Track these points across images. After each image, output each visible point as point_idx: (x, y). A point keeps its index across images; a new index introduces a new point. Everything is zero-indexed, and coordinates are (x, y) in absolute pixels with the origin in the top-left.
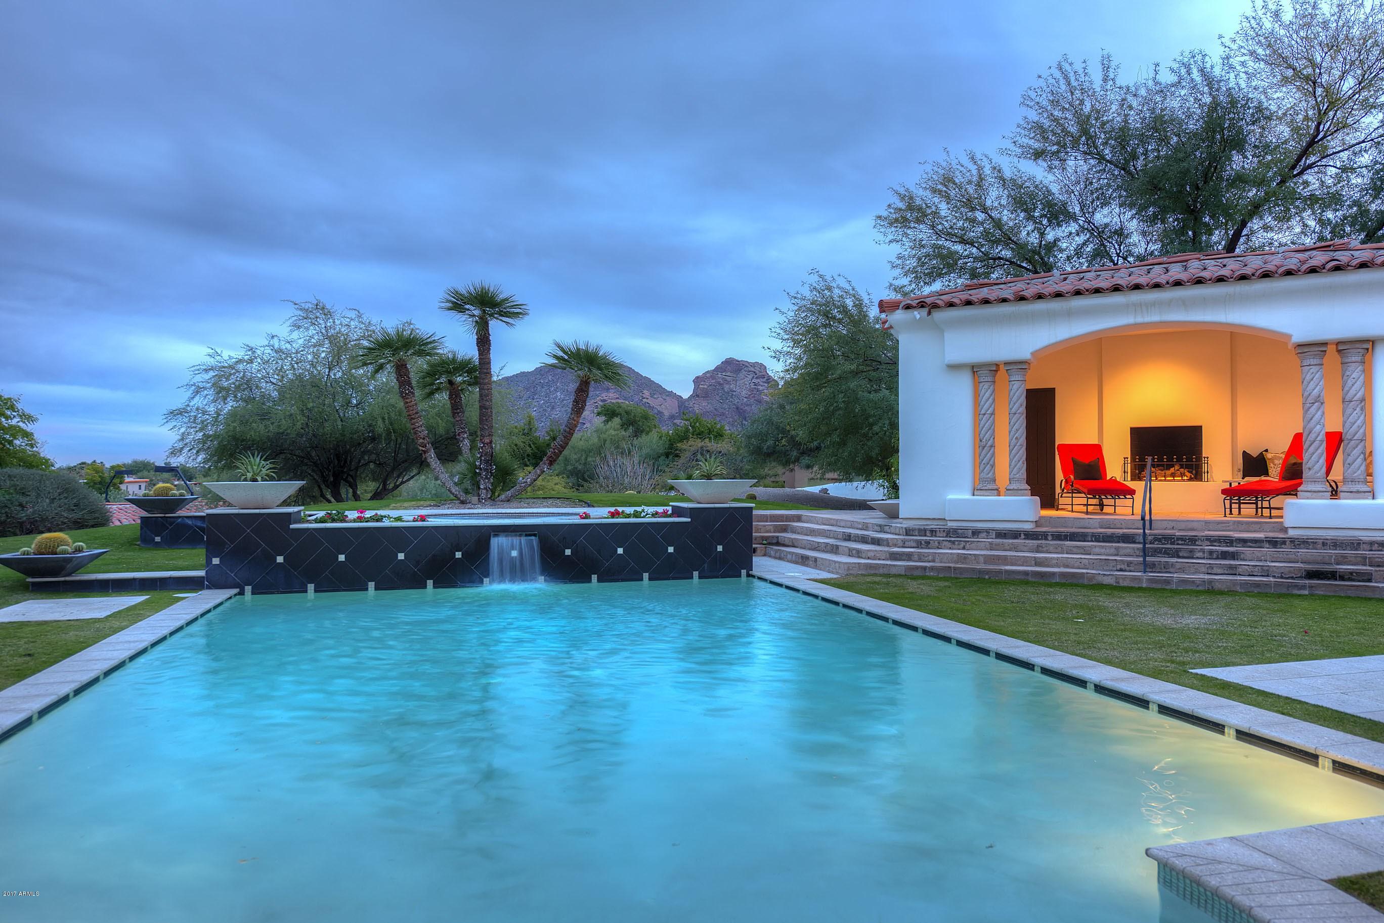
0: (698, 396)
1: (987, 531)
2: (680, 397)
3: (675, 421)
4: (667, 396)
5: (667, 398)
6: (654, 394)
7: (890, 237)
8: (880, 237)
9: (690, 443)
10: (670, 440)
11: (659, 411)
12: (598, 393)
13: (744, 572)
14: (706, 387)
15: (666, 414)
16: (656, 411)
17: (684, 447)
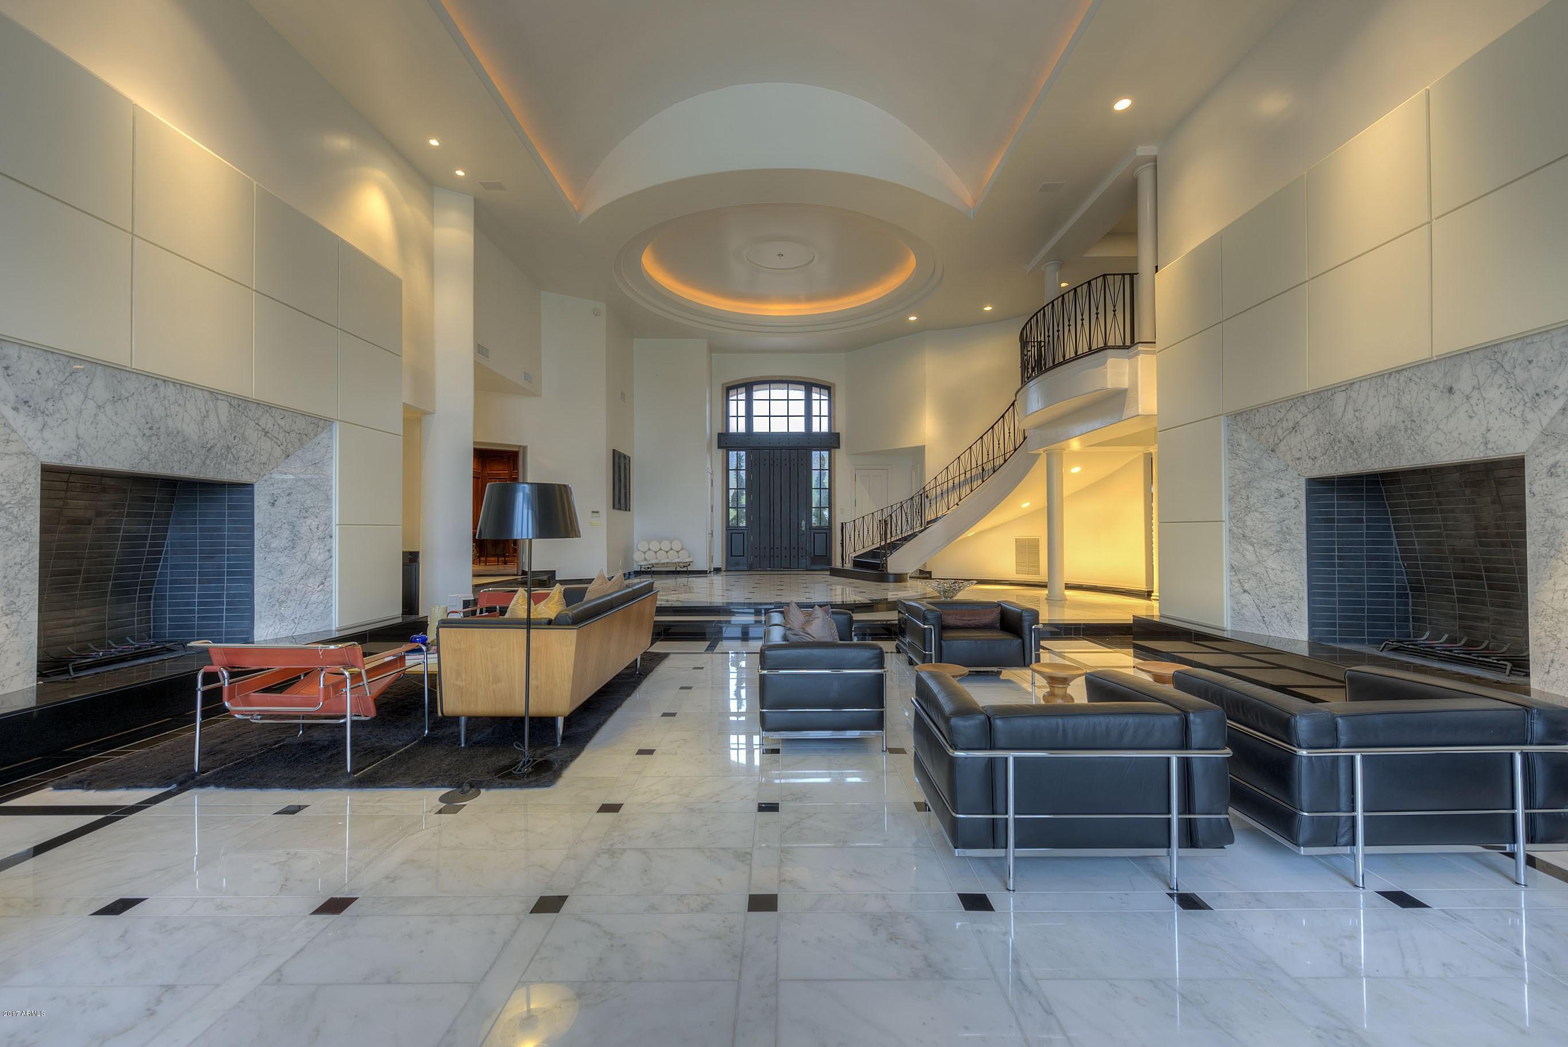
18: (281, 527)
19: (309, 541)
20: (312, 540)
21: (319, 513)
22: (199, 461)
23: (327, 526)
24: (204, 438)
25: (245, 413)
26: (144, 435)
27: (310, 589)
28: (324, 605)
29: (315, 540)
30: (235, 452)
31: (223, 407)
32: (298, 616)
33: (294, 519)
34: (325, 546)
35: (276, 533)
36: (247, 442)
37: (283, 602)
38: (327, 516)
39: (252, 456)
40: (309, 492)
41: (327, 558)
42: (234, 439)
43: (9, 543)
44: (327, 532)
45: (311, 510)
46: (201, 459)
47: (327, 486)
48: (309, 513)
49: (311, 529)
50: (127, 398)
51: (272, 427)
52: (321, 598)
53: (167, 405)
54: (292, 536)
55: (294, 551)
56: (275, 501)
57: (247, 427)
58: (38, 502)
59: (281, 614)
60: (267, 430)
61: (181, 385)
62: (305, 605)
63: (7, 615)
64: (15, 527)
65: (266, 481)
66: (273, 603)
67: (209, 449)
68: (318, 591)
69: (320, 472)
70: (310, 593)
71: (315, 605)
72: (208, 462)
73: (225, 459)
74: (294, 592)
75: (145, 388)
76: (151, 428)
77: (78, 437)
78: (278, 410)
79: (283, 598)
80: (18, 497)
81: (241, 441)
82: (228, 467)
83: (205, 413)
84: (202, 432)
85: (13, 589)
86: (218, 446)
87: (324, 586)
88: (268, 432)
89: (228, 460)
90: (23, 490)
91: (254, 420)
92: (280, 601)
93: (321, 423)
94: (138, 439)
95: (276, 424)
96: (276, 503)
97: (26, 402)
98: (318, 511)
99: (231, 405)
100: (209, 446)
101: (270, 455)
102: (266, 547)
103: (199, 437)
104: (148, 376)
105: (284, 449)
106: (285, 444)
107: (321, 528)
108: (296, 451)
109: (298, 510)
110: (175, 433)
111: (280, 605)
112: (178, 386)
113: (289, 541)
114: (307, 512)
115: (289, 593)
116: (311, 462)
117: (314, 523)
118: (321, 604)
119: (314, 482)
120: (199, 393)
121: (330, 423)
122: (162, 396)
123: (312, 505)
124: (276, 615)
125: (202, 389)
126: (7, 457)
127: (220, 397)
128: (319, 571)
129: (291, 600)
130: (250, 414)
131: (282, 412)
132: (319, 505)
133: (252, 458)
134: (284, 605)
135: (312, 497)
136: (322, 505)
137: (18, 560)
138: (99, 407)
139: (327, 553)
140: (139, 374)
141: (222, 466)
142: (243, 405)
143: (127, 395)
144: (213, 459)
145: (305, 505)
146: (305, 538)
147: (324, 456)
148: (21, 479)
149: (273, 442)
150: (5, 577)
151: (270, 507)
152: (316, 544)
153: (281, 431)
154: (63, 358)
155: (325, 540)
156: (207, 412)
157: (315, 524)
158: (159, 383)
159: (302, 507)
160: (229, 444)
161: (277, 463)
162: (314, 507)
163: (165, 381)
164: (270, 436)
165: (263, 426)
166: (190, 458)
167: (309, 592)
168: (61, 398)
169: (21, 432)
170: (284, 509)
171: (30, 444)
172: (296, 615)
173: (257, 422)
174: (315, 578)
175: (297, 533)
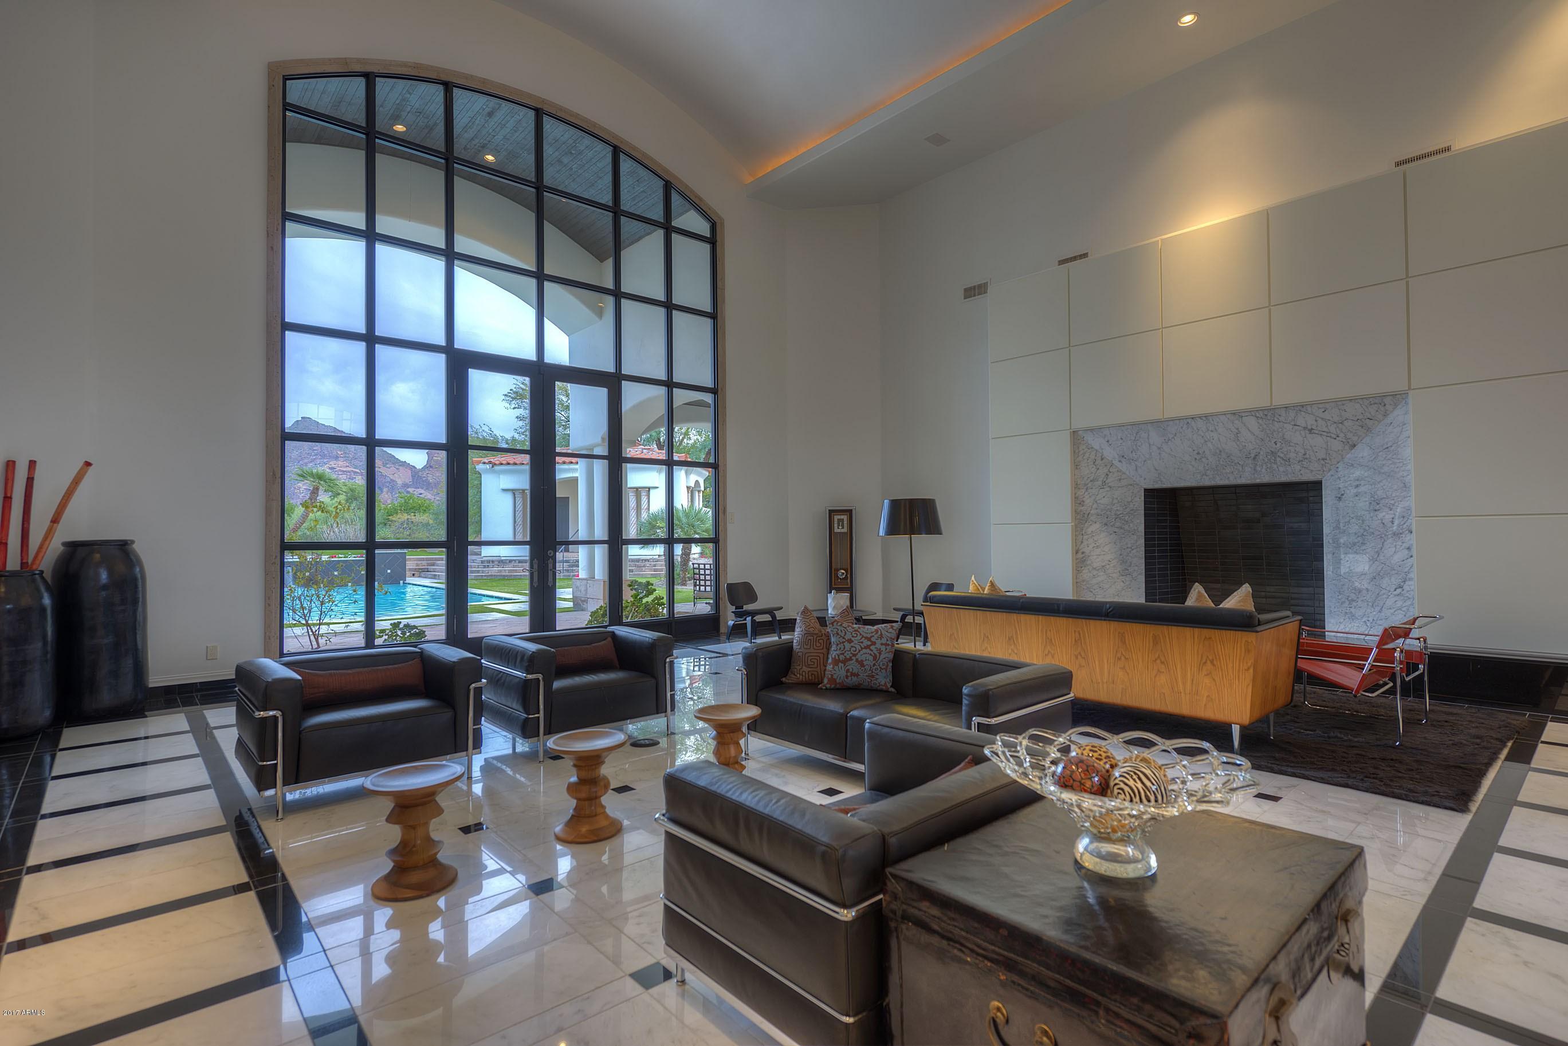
0: (431, 467)
1: (515, 560)
2: (414, 467)
3: (409, 489)
4: (400, 465)
5: (401, 468)
6: (387, 464)
7: (513, 406)
8: (507, 405)
9: (398, 517)
10: (387, 513)
11: (391, 480)
12: (325, 460)
13: (401, 582)
14: (439, 459)
15: (400, 482)
16: (389, 480)
17: (394, 519)
18: (1349, 522)
19: (1381, 537)
20: (1385, 535)
21: (1393, 505)
22: (1250, 469)
23: (1405, 520)
24: (1245, 450)
25: (1276, 419)
26: (1196, 459)
27: (1384, 591)
28: (1404, 613)
29: (1390, 536)
30: (1282, 455)
31: (1252, 422)
32: (1371, 619)
33: (1363, 513)
34: (1403, 543)
35: (1345, 528)
36: (1291, 444)
37: (1353, 600)
38: (1404, 508)
39: (1304, 455)
40: (1380, 482)
41: (1407, 557)
42: (1276, 444)
43: (1123, 536)
44: (1405, 526)
45: (1383, 501)
46: (1251, 468)
47: (1403, 471)
48: (1381, 505)
49: (1384, 524)
50: (1173, 438)
51: (1315, 423)
52: (1399, 604)
53: (1202, 434)
54: (1362, 531)
55: (1364, 548)
56: (1343, 495)
57: (1285, 430)
58: (1143, 512)
59: (1351, 612)
60: (1309, 427)
61: (1206, 417)
62: (1379, 608)
63: (1123, 576)
64: (1126, 527)
65: (1332, 475)
66: (1343, 600)
67: (1254, 458)
68: (1395, 595)
69: (1394, 456)
70: (1385, 596)
71: (1392, 611)
72: (1258, 469)
73: (1275, 463)
74: (1364, 592)
75: (1182, 427)
76: (1198, 453)
77: (1156, 470)
78: (1313, 406)
79: (1353, 596)
80: (1128, 510)
81: (1284, 445)
82: (1281, 469)
83: (1237, 431)
84: (1241, 446)
85: (1126, 562)
86: (1262, 453)
87: (1403, 590)
88: (1312, 429)
89: (1279, 464)
90: (1132, 506)
91: (1289, 423)
92: (1350, 599)
93: (1387, 401)
94: (1193, 463)
95: (1318, 419)
96: (1343, 497)
97: (1123, 456)
98: (1392, 502)
99: (1257, 417)
100: (1253, 455)
101: (1327, 450)
102: (1334, 543)
103: (1240, 451)
104: (1180, 419)
105: (1344, 440)
106: (1341, 435)
107: (1396, 522)
108: (1363, 438)
109: (1367, 503)
110: (1218, 451)
111: (1350, 604)
112: (1204, 418)
113: (1358, 537)
114: (1378, 504)
115: (1360, 592)
116: (1382, 446)
117: (1387, 517)
118: (1399, 611)
119: (1386, 469)
120: (1222, 418)
121: (1404, 396)
122: (1195, 429)
123: (1385, 496)
124: (1346, 613)
125: (1224, 414)
126: (1120, 489)
127: (1243, 414)
128: (1396, 572)
129: (1362, 600)
130: (1281, 419)
131: (1321, 406)
132: (1393, 495)
133: (1305, 457)
134: (1354, 604)
135: (1384, 487)
136: (1397, 494)
137: (1129, 546)
138: (1159, 448)
139: (1406, 552)
140: (1173, 420)
141: (1275, 470)
142: (1270, 414)
143: (1172, 436)
144: (1262, 466)
145: (1376, 497)
146: (1377, 533)
147: (1398, 437)
148: (1130, 500)
149: (1324, 437)
150: (1121, 555)
151: (1337, 502)
152: (1390, 540)
153: (1329, 424)
154: (1129, 427)
155: (1404, 536)
156: (1238, 429)
157: (1389, 517)
158: (1189, 421)
159: (1373, 499)
160: (1273, 450)
161: (1342, 456)
162: (1387, 498)
163: (1193, 418)
164: (1317, 432)
165: (1304, 425)
166: (1241, 469)
167: (1384, 594)
168: (1138, 449)
169: (1127, 473)
170: (1351, 503)
171: (1134, 479)
172: (1368, 617)
173: (1293, 423)
174: (1390, 579)
175: (1367, 528)
